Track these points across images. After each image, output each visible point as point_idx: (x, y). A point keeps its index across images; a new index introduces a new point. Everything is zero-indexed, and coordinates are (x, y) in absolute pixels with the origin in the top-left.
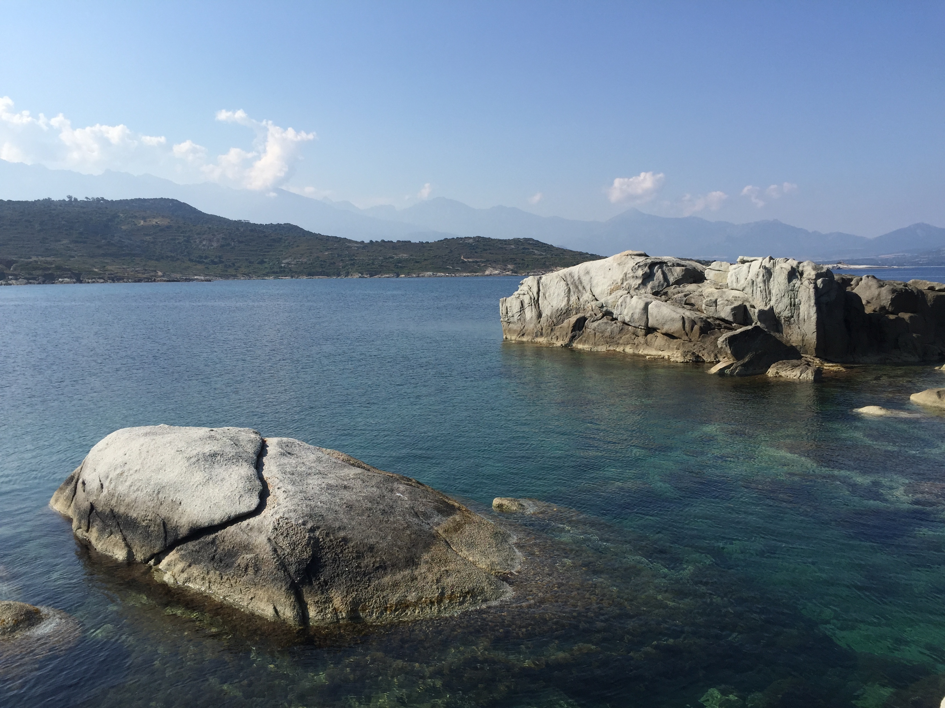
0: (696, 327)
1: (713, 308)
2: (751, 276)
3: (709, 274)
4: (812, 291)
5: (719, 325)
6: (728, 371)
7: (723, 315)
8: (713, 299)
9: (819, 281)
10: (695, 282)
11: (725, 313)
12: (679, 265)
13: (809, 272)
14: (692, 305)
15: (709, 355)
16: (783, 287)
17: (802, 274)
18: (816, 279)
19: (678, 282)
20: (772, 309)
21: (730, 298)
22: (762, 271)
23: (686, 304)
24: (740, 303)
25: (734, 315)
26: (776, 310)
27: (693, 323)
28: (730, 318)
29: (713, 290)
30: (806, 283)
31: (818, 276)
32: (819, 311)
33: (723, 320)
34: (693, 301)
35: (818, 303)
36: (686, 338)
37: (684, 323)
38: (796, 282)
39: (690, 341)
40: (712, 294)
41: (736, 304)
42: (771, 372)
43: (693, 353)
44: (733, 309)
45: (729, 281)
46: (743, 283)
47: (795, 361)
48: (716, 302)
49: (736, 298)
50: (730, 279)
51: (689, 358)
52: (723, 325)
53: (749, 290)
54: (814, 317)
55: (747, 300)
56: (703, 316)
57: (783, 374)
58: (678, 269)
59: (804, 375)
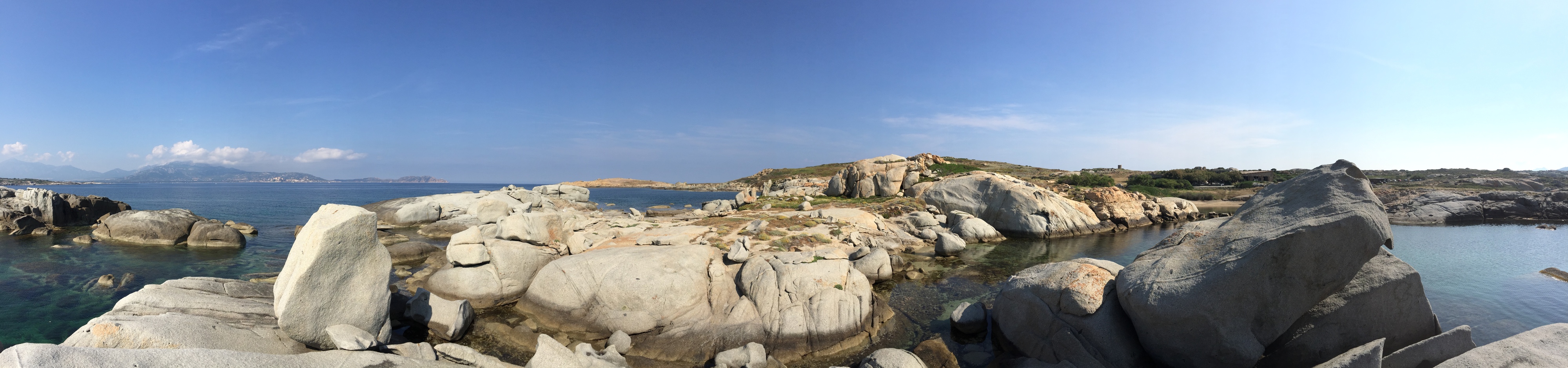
0: (9, 216)
1: (17, 208)
2: (31, 195)
3: (16, 194)
4: (51, 201)
5: (19, 214)
6: (17, 234)
7: (21, 210)
8: (17, 204)
9: (54, 197)
10: (12, 197)
11: (21, 209)
12: (5, 190)
13: (50, 193)
14: (10, 206)
15: (13, 226)
16: (41, 200)
17: (48, 195)
18: (53, 197)
19: (5, 197)
20: (38, 208)
21: (24, 203)
22: (35, 194)
23: (7, 206)
24: (27, 205)
25: (25, 210)
26: (40, 208)
27: (8, 214)
28: (23, 212)
29: (18, 200)
30: (49, 198)
31: (53, 196)
32: (54, 208)
33: (21, 212)
34: (10, 205)
35: (53, 205)
36: (5, 220)
37: (4, 214)
38: (46, 198)
39: (7, 221)
40: (17, 202)
41: (26, 206)
42: (33, 233)
43: (7, 226)
44: (24, 208)
45: (23, 197)
46: (28, 198)
47: (42, 228)
48: (18, 205)
49: (26, 204)
50: (24, 196)
51: (5, 228)
52: (21, 214)
53: (30, 200)
54: (52, 210)
55: (30, 204)
56: (12, 211)
57: (37, 233)
58: (5, 192)
59: (44, 233)
